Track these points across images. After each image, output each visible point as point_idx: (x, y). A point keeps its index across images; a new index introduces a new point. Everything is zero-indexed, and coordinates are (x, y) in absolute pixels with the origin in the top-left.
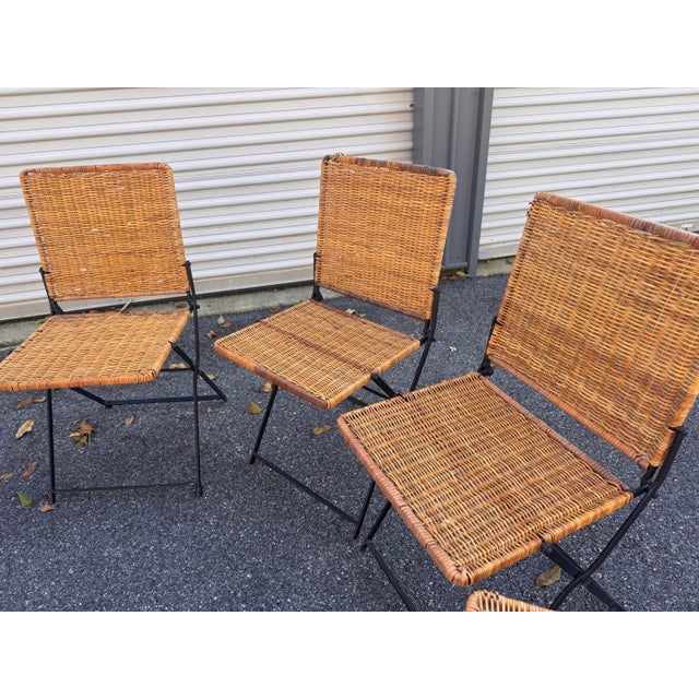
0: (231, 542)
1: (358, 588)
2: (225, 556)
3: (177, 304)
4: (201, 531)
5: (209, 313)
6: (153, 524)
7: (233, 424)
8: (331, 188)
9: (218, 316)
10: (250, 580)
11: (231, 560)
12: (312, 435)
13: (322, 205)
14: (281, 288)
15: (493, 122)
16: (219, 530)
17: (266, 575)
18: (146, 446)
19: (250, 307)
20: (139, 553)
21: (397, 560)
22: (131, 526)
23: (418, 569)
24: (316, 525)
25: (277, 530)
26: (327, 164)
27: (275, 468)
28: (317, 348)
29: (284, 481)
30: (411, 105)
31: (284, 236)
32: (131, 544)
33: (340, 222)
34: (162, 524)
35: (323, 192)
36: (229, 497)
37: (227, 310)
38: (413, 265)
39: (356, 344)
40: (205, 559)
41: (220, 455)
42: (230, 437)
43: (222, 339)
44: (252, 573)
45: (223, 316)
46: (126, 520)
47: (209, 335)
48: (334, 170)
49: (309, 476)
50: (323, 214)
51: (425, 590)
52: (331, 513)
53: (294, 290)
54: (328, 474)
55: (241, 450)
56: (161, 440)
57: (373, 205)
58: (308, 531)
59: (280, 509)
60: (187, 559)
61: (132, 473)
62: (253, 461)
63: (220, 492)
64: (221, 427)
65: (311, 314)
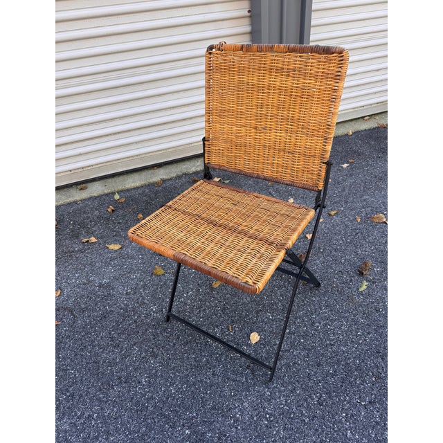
0: (164, 399)
1: (284, 429)
2: (162, 414)
3: (79, 187)
4: (136, 392)
5: (106, 192)
6: (92, 391)
7: (145, 286)
8: (217, 76)
9: (113, 193)
10: (189, 437)
11: (168, 417)
12: (212, 289)
13: (208, 93)
14: (159, 166)
15: (313, 23)
16: (152, 388)
17: (202, 428)
18: (74, 315)
19: (138, 184)
20: (84, 423)
21: (310, 396)
22: (72, 395)
23: (330, 403)
24: (234, 372)
25: (201, 381)
26: (210, 53)
27: (188, 324)
28: (225, 227)
29: (197, 334)
30: (249, 11)
31: (158, 125)
32: (76, 414)
33: (227, 107)
34: (100, 390)
35: (208, 81)
36: (155, 356)
37: (120, 188)
38: (304, 141)
39: (257, 218)
40: (145, 420)
41: (139, 317)
42: (144, 299)
43: (135, 227)
44: (189, 428)
45: (118, 192)
46: (67, 390)
47: (109, 210)
48: (217, 58)
49: (217, 326)
50: (208, 101)
51: (340, 421)
52: (243, 359)
53: (170, 167)
54: (233, 322)
55: (156, 310)
56: (86, 308)
57: (260, 88)
58: (229, 378)
59: (200, 361)
60: (129, 422)
61: (66, 343)
62: (168, 319)
63: (146, 351)
64: (135, 290)
65: (207, 193)
